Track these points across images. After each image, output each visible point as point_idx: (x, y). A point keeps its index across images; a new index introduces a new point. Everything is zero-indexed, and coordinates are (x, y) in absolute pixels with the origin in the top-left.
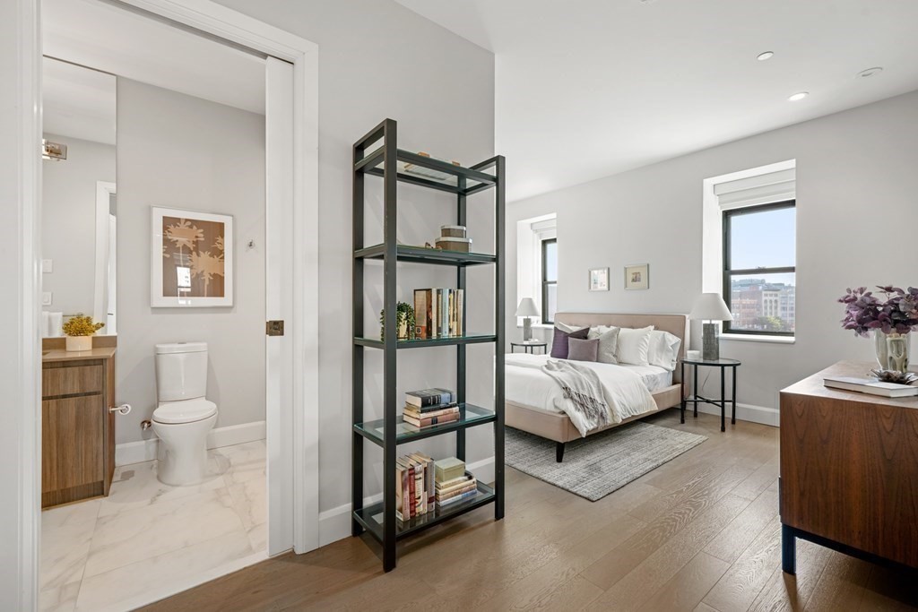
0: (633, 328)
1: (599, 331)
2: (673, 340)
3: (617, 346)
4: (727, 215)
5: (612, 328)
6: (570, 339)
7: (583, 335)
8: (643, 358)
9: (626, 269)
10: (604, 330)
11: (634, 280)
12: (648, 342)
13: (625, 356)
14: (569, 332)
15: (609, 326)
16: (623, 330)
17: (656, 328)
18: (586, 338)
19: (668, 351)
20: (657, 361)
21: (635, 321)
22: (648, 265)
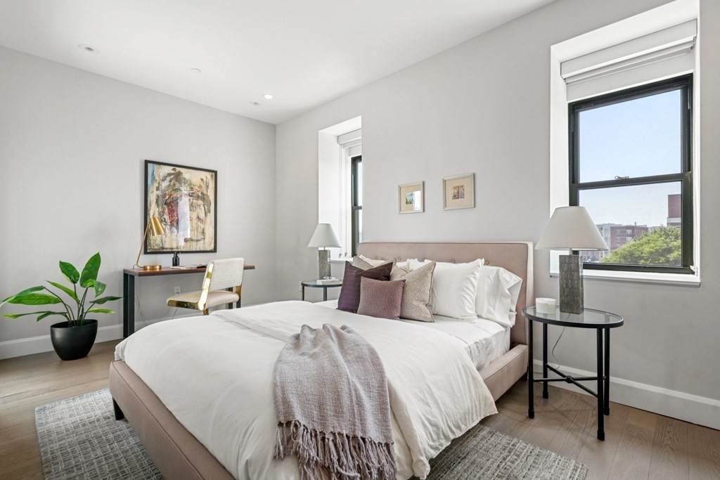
0: (454, 261)
1: (408, 267)
2: (510, 280)
3: (432, 290)
4: (575, 109)
5: (427, 262)
6: (363, 279)
7: (383, 273)
8: (470, 309)
9: (445, 181)
10: (415, 265)
11: (456, 197)
12: (475, 283)
13: (443, 306)
14: (365, 269)
15: (422, 260)
16: (440, 266)
17: (487, 263)
18: (388, 278)
19: (506, 296)
20: (489, 312)
21: (459, 252)
22: (474, 174)
